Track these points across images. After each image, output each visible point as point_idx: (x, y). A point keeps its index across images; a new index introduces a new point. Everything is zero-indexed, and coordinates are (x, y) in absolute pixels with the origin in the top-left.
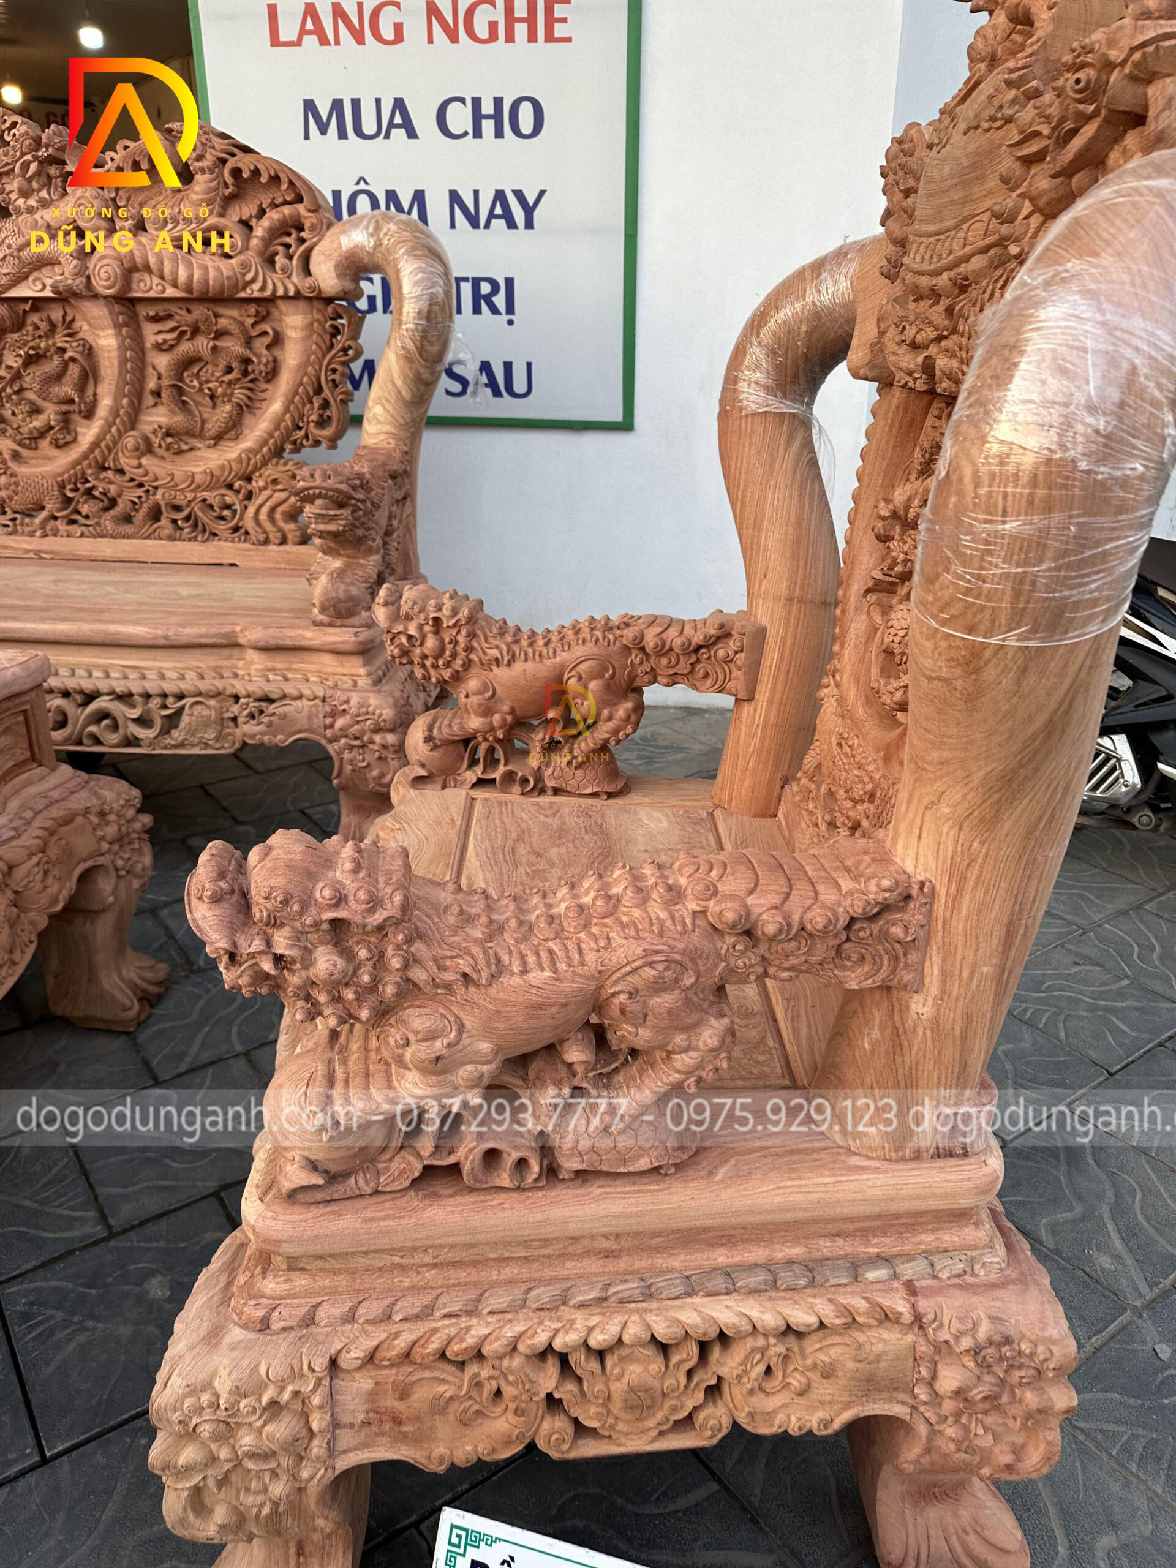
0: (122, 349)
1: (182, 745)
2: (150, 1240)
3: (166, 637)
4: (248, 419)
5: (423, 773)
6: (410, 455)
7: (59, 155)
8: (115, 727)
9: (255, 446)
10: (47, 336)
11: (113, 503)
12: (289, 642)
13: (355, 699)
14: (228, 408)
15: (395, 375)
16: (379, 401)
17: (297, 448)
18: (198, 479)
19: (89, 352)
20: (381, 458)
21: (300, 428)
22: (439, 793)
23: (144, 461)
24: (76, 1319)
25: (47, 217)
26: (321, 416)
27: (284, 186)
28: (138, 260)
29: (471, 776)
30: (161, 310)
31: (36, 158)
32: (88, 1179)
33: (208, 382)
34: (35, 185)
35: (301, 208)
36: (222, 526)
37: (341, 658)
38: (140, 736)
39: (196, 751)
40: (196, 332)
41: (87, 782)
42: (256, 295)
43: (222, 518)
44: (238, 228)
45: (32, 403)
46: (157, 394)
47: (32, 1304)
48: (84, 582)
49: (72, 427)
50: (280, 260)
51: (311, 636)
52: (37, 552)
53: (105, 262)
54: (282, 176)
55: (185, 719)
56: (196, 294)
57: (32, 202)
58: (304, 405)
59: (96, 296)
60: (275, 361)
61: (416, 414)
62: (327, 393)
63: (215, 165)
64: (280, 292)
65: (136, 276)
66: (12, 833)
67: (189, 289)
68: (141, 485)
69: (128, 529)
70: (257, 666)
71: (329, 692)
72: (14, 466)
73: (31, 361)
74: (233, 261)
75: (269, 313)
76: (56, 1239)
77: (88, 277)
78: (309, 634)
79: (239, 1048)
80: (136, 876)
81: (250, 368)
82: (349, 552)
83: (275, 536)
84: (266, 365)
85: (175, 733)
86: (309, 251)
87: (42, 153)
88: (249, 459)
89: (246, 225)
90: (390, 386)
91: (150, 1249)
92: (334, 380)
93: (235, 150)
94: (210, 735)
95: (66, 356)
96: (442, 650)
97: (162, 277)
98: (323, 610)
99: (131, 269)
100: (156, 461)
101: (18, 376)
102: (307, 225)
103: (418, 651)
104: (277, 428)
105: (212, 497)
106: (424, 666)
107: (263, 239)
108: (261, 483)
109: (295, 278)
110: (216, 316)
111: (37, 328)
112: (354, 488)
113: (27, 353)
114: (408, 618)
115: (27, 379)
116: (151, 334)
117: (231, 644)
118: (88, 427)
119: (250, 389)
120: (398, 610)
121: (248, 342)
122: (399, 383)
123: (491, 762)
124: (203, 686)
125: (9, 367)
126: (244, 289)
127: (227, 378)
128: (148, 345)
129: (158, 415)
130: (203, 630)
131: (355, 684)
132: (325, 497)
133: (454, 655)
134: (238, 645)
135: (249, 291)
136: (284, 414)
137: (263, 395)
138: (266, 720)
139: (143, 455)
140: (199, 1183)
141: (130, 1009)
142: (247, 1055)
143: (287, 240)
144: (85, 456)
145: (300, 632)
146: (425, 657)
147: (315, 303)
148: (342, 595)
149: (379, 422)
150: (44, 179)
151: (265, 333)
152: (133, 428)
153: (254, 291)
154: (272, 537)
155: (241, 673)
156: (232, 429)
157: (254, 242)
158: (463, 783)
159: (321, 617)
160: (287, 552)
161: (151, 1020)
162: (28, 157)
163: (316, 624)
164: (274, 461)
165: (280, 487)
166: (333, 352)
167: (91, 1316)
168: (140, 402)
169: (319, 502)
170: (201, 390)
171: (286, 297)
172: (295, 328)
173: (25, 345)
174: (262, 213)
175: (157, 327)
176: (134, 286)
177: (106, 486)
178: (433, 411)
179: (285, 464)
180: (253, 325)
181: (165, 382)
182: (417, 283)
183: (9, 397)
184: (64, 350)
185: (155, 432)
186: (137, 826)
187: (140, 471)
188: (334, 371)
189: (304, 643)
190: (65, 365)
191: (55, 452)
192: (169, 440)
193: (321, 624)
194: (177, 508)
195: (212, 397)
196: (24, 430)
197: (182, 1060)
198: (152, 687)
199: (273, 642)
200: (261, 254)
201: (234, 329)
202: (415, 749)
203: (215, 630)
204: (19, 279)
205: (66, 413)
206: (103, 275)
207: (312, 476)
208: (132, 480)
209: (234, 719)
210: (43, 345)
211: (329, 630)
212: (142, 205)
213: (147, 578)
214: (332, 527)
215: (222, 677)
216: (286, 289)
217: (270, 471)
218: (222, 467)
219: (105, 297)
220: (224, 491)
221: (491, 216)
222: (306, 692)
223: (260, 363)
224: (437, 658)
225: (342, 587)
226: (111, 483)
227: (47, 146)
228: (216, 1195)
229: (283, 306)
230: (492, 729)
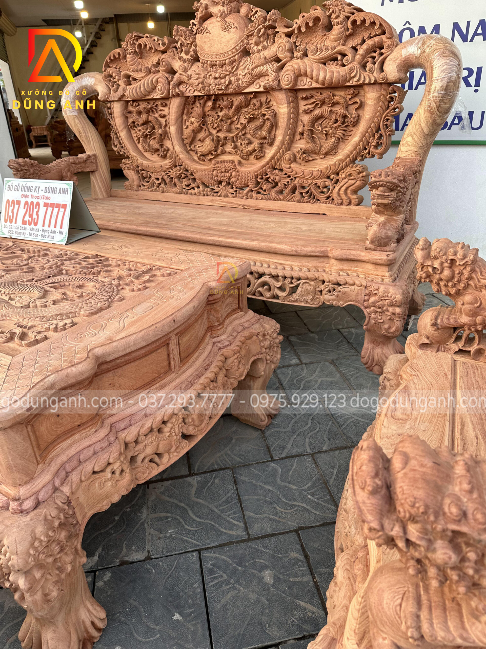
0: (289, 113)
1: (296, 301)
2: (265, 548)
3: (296, 251)
4: (341, 145)
5: (427, 341)
6: (422, 163)
7: (274, 24)
8: (269, 289)
9: (343, 158)
10: (258, 109)
11: (277, 184)
12: (352, 257)
13: (382, 289)
14: (333, 140)
15: (422, 121)
16: (410, 135)
17: (363, 158)
18: (315, 174)
19: (275, 115)
20: (409, 164)
21: (366, 149)
22: (434, 354)
23: (292, 165)
24: (232, 581)
25: (265, 54)
26: (378, 143)
27: (377, 27)
28: (302, 71)
29: (455, 347)
30: (308, 94)
31: (264, 26)
32: (241, 504)
33: (325, 127)
34: (262, 39)
35: (384, 37)
36: (322, 196)
37: (377, 267)
38: (279, 295)
39: (302, 304)
40: (323, 103)
41: (259, 320)
42: (355, 83)
43: (322, 192)
44: (351, 50)
45: (249, 139)
46: (302, 134)
47: (214, 565)
48: (261, 221)
49: (264, 150)
50: (369, 65)
51: (364, 255)
52: (243, 206)
53: (287, 73)
54: (377, 22)
55: (299, 289)
56: (326, 85)
57: (260, 48)
58: (370, 138)
59: (281, 89)
60: (358, 116)
61: (429, 141)
62: (382, 131)
63: (344, 20)
64: (367, 81)
65: (300, 78)
66: (228, 343)
67: (323, 83)
68: (289, 177)
69: (281, 197)
70: (335, 268)
71: (369, 284)
72: (239, 168)
73: (250, 120)
74: (346, 67)
75: (359, 93)
76: (226, 534)
77: (279, 81)
78: (363, 254)
79: (309, 451)
80: (273, 363)
81: (346, 120)
82: (389, 213)
83: (346, 201)
84: (354, 118)
85: (294, 295)
86: (385, 58)
87: (267, 24)
88: (340, 164)
89: (355, 49)
90: (418, 127)
91: (265, 553)
92: (386, 125)
93: (355, 11)
94: (309, 298)
95: (265, 118)
96: (453, 277)
97: (312, 78)
98: (372, 242)
99: (299, 75)
100: (297, 166)
101: (245, 127)
102: (386, 45)
103: (437, 276)
104: (355, 149)
105: (320, 182)
106: (438, 284)
107: (362, 55)
108: (344, 176)
109: (375, 74)
110: (334, 95)
111: (255, 105)
112: (400, 181)
113: (250, 117)
114: (436, 258)
115: (248, 129)
116: (303, 106)
117: (324, 256)
118: (271, 150)
119: (344, 130)
120: (429, 253)
121: (347, 108)
122: (423, 125)
123: (470, 340)
124: (310, 275)
125: (242, 124)
126: (349, 81)
127: (334, 125)
128: (301, 111)
129: (301, 144)
130: (313, 249)
131: (383, 280)
132: (385, 186)
133: (459, 281)
134: (328, 257)
135: (351, 82)
136: (359, 142)
137: (350, 133)
138: (336, 294)
139: (292, 162)
140: (289, 522)
141: (264, 421)
142: (312, 455)
143: (374, 54)
144: (268, 163)
145: (358, 252)
146: (441, 280)
147: (383, 86)
148: (383, 235)
149: (409, 145)
150: (266, 36)
151: (356, 102)
152: (289, 150)
153: (354, 82)
154: (344, 202)
155: (327, 270)
156: (333, 150)
157: (358, 57)
158: (449, 350)
159: (370, 246)
160: (350, 209)
161: (271, 426)
162: (261, 26)
163: (367, 249)
164: (352, 165)
165: (352, 178)
166: (389, 110)
167: (238, 582)
168: (294, 138)
169: (381, 188)
170: (322, 131)
171: (369, 84)
172: (371, 99)
173: (249, 113)
174: (364, 41)
175: (306, 102)
176: (298, 84)
177: (274, 177)
178: (438, 138)
179: (356, 166)
180: (350, 99)
181: (306, 128)
182: (442, 71)
183: (240, 137)
184: (264, 115)
185: (298, 152)
186: (277, 341)
187: (290, 170)
188: (387, 120)
189: (360, 258)
190: (264, 122)
191: (255, 161)
192: (304, 155)
193: (370, 249)
194: (303, 187)
195: (326, 135)
196: (244, 152)
197: (283, 450)
198: (288, 273)
199: (345, 257)
200: (360, 63)
201: (342, 101)
202: (425, 328)
203: (318, 249)
204: (250, 83)
205: (262, 144)
206: (286, 79)
207: (380, 175)
208: (286, 174)
209: (321, 291)
210: (256, 113)
211: (373, 252)
212: (306, 44)
213: (288, 220)
214: (385, 201)
215: (318, 271)
216: (370, 80)
217: (349, 170)
218: (327, 168)
219: (285, 90)
220: (325, 180)
221: (475, 34)
222: (357, 282)
223: (351, 117)
224: (448, 281)
225: (384, 231)
226: (277, 175)
227: (270, 20)
228: (296, 531)
229: (367, 88)
230: (475, 324)
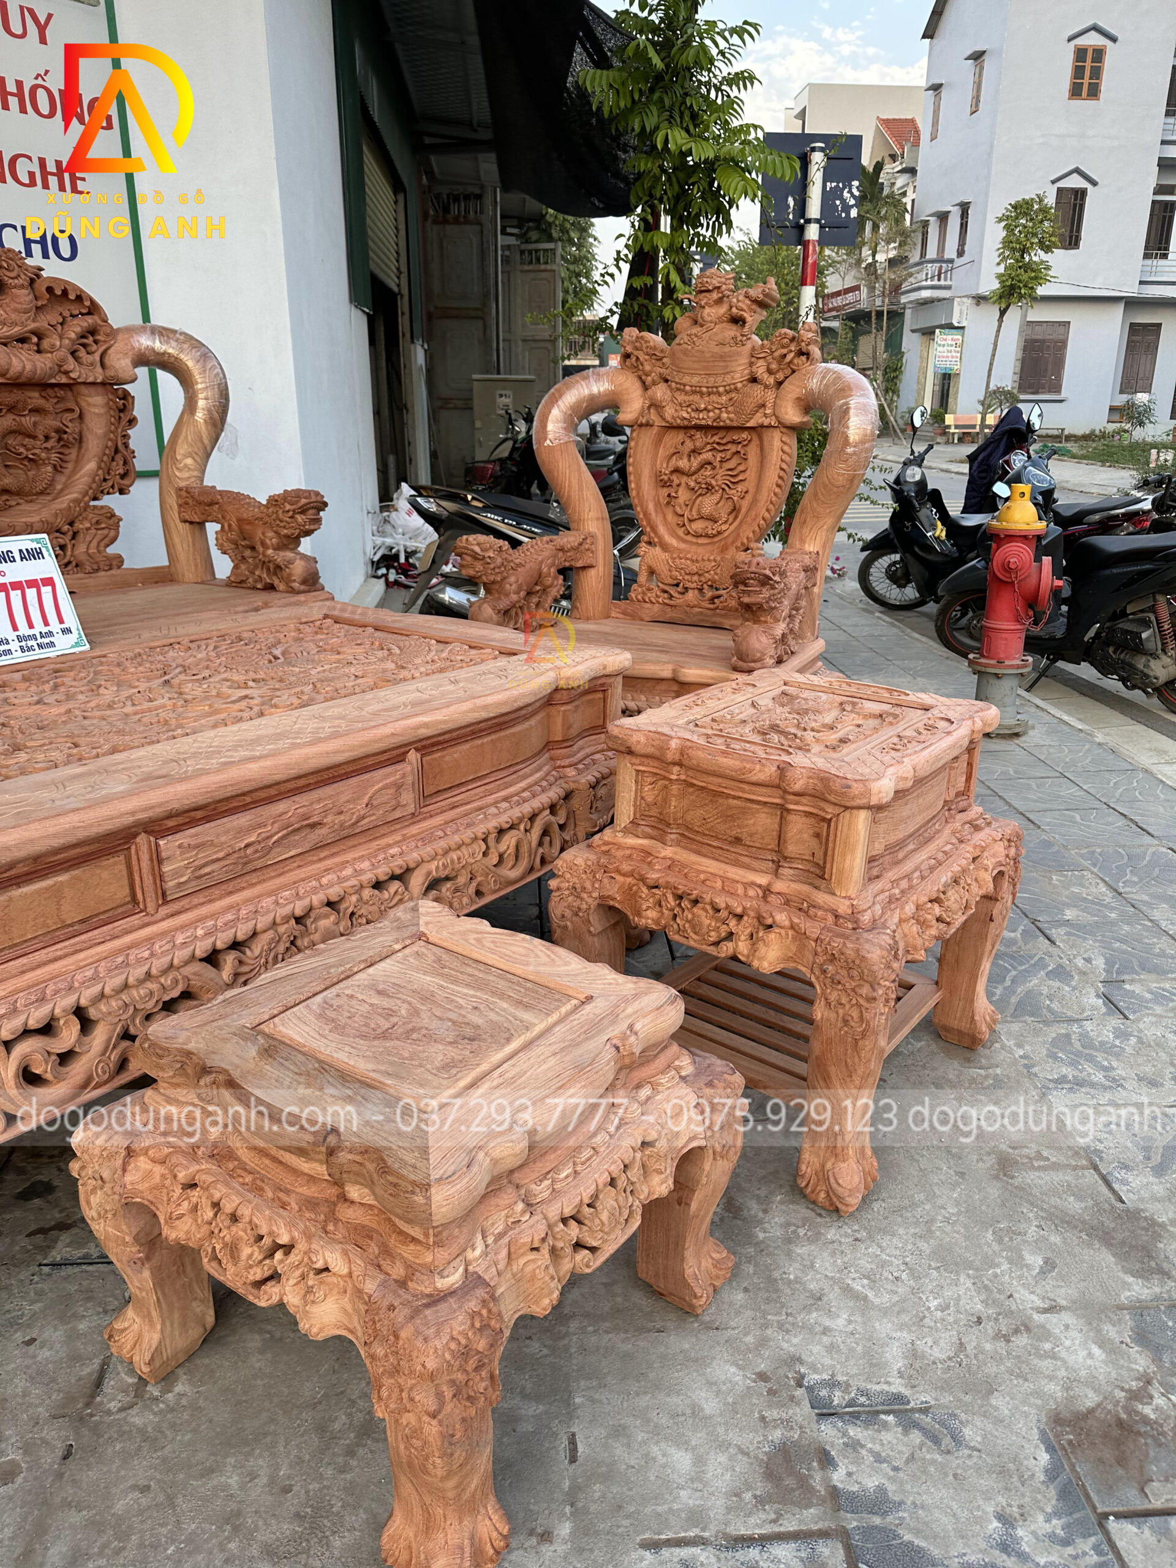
4: (61, 479)
9: (80, 497)
15: (204, 437)
21: (107, 480)
26: (124, 470)
27: (86, 303)
35: (92, 320)
40: (10, 409)
50: (85, 356)
54: (84, 295)
56: (16, 381)
58: (110, 463)
60: (82, 431)
62: (124, 453)
63: (28, 283)
64: (91, 380)
67: (15, 378)
74: (51, 355)
75: (72, 395)
83: (104, 565)
86: (106, 351)
88: (75, 507)
89: (54, 329)
90: (199, 444)
92: (125, 443)
102: (103, 331)
104: (94, 481)
107: (73, 340)
108: (87, 525)
109: (95, 370)
110: (29, 397)
122: (206, 442)
127: (48, 445)
135: (61, 378)
136: (97, 471)
137: (68, 457)
143: (85, 341)
147: (108, 387)
151: (70, 410)
154: (101, 566)
156: (50, 486)
157: (66, 342)
165: (102, 526)
166: (123, 423)
172: (94, 406)
174: (62, 320)
188: (125, 436)
195: (36, 461)
201: (49, 407)
216: (95, 377)
217: (92, 515)
223: (70, 432)
229: (84, 390)
